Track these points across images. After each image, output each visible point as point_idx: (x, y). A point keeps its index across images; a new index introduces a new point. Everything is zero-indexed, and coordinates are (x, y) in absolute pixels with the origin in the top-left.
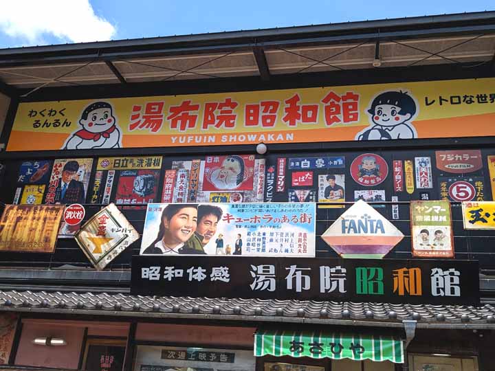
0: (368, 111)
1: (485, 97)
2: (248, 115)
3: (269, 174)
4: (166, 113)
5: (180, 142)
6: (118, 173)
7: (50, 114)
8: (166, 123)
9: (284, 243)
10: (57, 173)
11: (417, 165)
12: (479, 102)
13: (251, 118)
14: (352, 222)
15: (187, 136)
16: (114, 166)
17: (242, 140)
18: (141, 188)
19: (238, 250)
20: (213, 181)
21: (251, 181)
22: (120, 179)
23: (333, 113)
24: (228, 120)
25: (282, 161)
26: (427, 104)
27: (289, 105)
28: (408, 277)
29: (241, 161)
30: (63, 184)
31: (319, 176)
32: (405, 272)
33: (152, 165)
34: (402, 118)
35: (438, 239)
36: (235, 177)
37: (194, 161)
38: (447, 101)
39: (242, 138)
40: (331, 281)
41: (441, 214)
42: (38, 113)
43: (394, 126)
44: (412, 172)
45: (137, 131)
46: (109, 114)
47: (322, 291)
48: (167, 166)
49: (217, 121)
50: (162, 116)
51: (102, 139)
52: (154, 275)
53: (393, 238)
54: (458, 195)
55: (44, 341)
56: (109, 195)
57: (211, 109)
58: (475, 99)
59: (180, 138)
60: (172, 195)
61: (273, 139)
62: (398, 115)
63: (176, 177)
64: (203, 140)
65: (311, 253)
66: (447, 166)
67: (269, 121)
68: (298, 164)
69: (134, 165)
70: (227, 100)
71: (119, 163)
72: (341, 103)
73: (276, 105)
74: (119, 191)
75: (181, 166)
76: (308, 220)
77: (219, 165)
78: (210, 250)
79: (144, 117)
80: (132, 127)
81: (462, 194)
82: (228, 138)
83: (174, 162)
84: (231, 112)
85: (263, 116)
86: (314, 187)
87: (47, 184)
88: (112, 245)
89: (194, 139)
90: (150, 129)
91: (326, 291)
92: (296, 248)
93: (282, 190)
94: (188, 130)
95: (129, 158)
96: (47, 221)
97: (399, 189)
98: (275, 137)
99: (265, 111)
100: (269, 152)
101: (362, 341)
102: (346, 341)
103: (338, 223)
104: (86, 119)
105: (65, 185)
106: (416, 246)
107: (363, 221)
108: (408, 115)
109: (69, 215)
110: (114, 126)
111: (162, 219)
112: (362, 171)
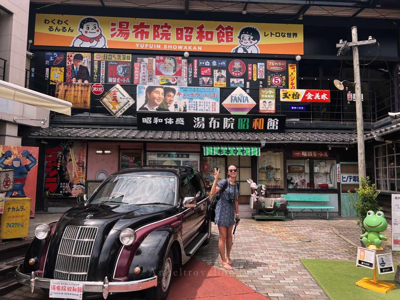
0: (238, 37)
1: (291, 34)
2: (177, 34)
3: (189, 68)
4: (131, 29)
5: (141, 47)
6: (107, 63)
7: (58, 23)
8: (132, 35)
9: (206, 107)
10: (70, 61)
11: (258, 67)
12: (288, 37)
13: (179, 36)
14: (235, 97)
15: (145, 44)
16: (104, 59)
17: (175, 48)
18: (122, 72)
19: (185, 110)
20: (161, 70)
21: (180, 71)
22: (109, 66)
23: (221, 37)
24: (167, 36)
25: (196, 61)
26: (265, 36)
27: (198, 30)
28: (259, 122)
29: (175, 60)
30: (75, 67)
31: (214, 70)
32: (258, 120)
34: (254, 42)
35: (270, 105)
36: (172, 69)
37: (150, 58)
38: (274, 35)
39: (175, 47)
40: (228, 124)
41: (272, 94)
42: (50, 22)
43: (250, 46)
44: (256, 70)
45: (115, 38)
46: (97, 26)
47: (224, 128)
48: (134, 60)
50: (129, 30)
51: (95, 42)
52: (148, 121)
53: (252, 105)
55: (101, 152)
56: (104, 75)
57: (156, 28)
58: (286, 35)
59: (141, 45)
60: (139, 77)
61: (191, 49)
62: (251, 41)
63: (140, 67)
64: (154, 46)
65: (217, 111)
66: (271, 68)
67: (188, 38)
68: (203, 63)
69: (115, 58)
70: (165, 23)
71: (107, 57)
72: (225, 31)
73: (192, 29)
74: (109, 73)
75: (142, 61)
76: (216, 96)
77: (163, 61)
78: (172, 109)
79: (118, 30)
80: (112, 36)
81: (277, 82)
82: (168, 47)
83: (138, 58)
84: (168, 31)
85: (185, 35)
86: (212, 76)
87: (65, 67)
88: (122, 106)
89: (149, 45)
90: (123, 38)
91: (226, 128)
92: (211, 109)
93: (196, 77)
94: (145, 40)
95: (112, 54)
96: (83, 92)
97: (250, 78)
98: (192, 48)
99: (186, 32)
100: (190, 56)
101: (245, 149)
102: (239, 149)
103: (229, 98)
104: (83, 28)
105: (77, 68)
106: (261, 108)
107: (240, 97)
108: (256, 41)
109: (95, 89)
110: (101, 34)
111: (146, 93)
112: (234, 68)
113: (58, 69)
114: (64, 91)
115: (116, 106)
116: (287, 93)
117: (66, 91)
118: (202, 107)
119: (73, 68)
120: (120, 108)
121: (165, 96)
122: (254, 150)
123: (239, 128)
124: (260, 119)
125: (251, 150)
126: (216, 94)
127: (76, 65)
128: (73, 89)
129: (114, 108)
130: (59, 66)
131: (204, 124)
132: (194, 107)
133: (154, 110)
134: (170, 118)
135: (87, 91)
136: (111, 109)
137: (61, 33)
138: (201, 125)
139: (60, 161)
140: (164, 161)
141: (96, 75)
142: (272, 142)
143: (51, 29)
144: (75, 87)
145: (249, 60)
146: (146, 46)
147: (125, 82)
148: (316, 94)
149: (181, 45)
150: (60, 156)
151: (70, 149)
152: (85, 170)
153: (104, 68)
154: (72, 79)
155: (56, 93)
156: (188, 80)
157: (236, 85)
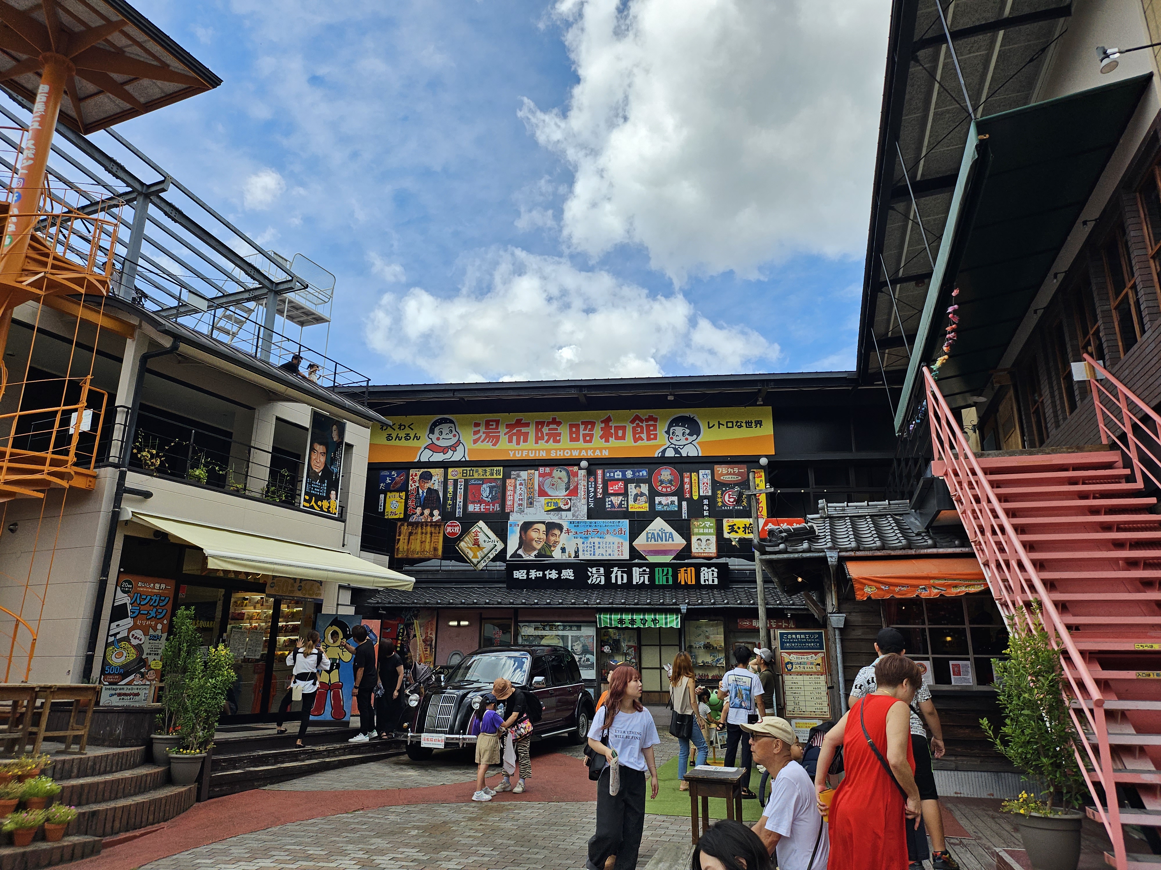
0: (665, 432)
1: (751, 422)
2: (571, 433)
3: (590, 483)
4: (503, 430)
5: (517, 455)
6: (466, 481)
7: (400, 428)
8: (504, 439)
9: (608, 549)
10: (414, 482)
11: (701, 477)
12: (746, 427)
13: (574, 436)
14: (653, 533)
15: (522, 450)
16: (463, 476)
17: (567, 455)
18: (488, 495)
19: (577, 556)
20: (546, 488)
21: (576, 488)
22: (469, 487)
23: (638, 433)
24: (555, 437)
25: (600, 472)
26: (709, 428)
27: (603, 425)
28: (687, 574)
29: (567, 472)
30: (420, 491)
33: (495, 475)
34: (691, 438)
35: (708, 545)
36: (563, 486)
37: (529, 471)
38: (724, 425)
39: (567, 453)
40: (640, 577)
41: (710, 527)
42: (389, 427)
43: (684, 445)
44: (697, 482)
45: (480, 445)
47: (634, 583)
48: (507, 476)
49: (546, 438)
50: (499, 432)
51: (450, 452)
52: (522, 575)
53: (679, 544)
54: (728, 501)
56: (462, 500)
57: (540, 426)
58: (744, 424)
59: (517, 452)
60: (514, 500)
61: (592, 454)
62: (687, 436)
63: (516, 485)
64: (535, 453)
65: (626, 556)
66: (722, 478)
67: (588, 438)
68: (612, 474)
69: (479, 474)
71: (466, 473)
73: (593, 424)
74: (470, 497)
75: (519, 476)
76: (623, 533)
77: (550, 474)
78: (557, 555)
79: (484, 433)
80: (475, 442)
81: (732, 500)
82: (556, 453)
83: (513, 473)
84: (557, 429)
85: (583, 434)
86: (626, 494)
87: (407, 491)
88: (486, 552)
89: (528, 453)
90: (490, 444)
91: (637, 583)
92: (616, 553)
93: (601, 496)
94: (522, 445)
95: (475, 469)
96: (433, 535)
97: (688, 496)
98: (594, 452)
99: (585, 429)
100: (590, 465)
101: (657, 617)
102: (649, 617)
103: (644, 533)
104: (433, 434)
105: (423, 493)
106: (694, 550)
107: (660, 533)
108: (695, 436)
109: (449, 529)
110: (459, 440)
111: (520, 533)
112: (661, 481)
113: (397, 494)
114: (407, 534)
115: (478, 553)
116: (735, 525)
117: (410, 534)
118: (601, 551)
119: (418, 493)
120: (483, 555)
121: (547, 535)
122: (671, 619)
123: (657, 583)
124: (689, 569)
125: (666, 618)
126: (623, 530)
127: (422, 488)
128: (420, 530)
129: (475, 556)
130: (399, 491)
131: (603, 578)
132: (591, 551)
133: (531, 556)
134: (554, 570)
135: (439, 533)
136: (471, 557)
137: (403, 443)
138: (599, 579)
139: (400, 638)
140: (542, 637)
141: (450, 502)
142: (696, 607)
143: (389, 438)
145: (683, 466)
146: (525, 453)
147: (493, 509)
149: (577, 449)
150: (401, 631)
151: (415, 621)
152: (433, 650)
153: (462, 490)
154: (416, 509)
155: (398, 537)
156: (588, 502)
157: (665, 508)
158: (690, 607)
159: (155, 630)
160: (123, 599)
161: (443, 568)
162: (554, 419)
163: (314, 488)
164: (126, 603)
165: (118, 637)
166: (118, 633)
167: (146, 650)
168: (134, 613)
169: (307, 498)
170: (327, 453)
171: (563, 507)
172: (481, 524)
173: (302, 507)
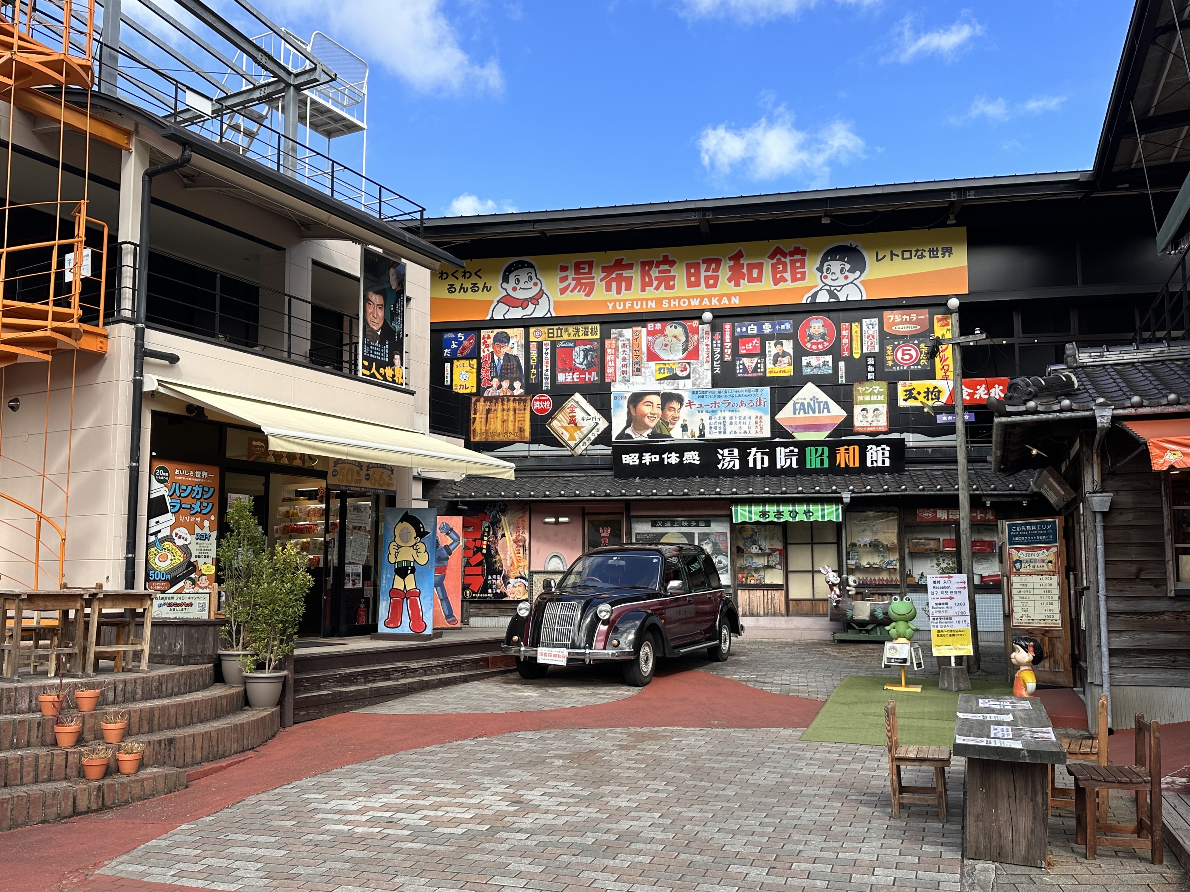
0: (817, 269)
1: (937, 250)
2: (689, 275)
3: (714, 342)
4: (598, 275)
5: (618, 308)
6: (554, 344)
7: (464, 276)
8: (600, 286)
9: (742, 425)
10: (487, 346)
11: (865, 328)
12: (930, 257)
13: (693, 279)
14: (803, 404)
15: (625, 301)
16: (549, 337)
17: (684, 305)
18: (582, 360)
19: (702, 435)
20: (657, 350)
21: (697, 349)
22: (557, 351)
23: (780, 272)
24: (668, 282)
25: (728, 327)
26: (878, 260)
27: (732, 263)
28: (849, 453)
29: (685, 328)
30: (496, 358)
33: (590, 334)
34: (852, 277)
35: (876, 416)
36: (680, 346)
37: (635, 329)
38: (898, 256)
39: (684, 302)
40: (786, 459)
41: (879, 393)
42: (450, 275)
43: (843, 286)
44: (859, 334)
45: (569, 296)
46: (534, 276)
47: (778, 467)
48: (605, 336)
49: (655, 283)
50: (593, 278)
51: (531, 307)
52: (633, 460)
53: (837, 417)
54: (902, 359)
55: (553, 520)
56: (549, 368)
57: (647, 268)
58: (926, 254)
59: (618, 304)
60: (615, 367)
61: (717, 303)
62: (847, 274)
63: (617, 347)
64: (642, 305)
65: (766, 433)
66: (894, 328)
67: (711, 282)
68: (744, 329)
69: (569, 334)
70: (664, 256)
71: (553, 333)
73: (718, 262)
74: (559, 364)
75: (621, 335)
76: (763, 404)
77: (662, 332)
78: (677, 435)
79: (573, 279)
80: (563, 291)
81: (907, 357)
82: (670, 303)
83: (613, 331)
84: (669, 271)
85: (705, 276)
86: (762, 354)
87: (479, 358)
88: (585, 433)
89: (633, 304)
90: (582, 294)
91: (782, 467)
92: (753, 430)
93: (729, 359)
94: (625, 294)
95: (563, 327)
96: (517, 412)
97: (846, 354)
98: (720, 301)
99: (707, 270)
100: (714, 317)
101: (812, 508)
102: (800, 508)
103: (790, 405)
104: (508, 282)
105: (499, 359)
106: (857, 423)
107: (812, 403)
108: (858, 273)
109: (537, 405)
110: (541, 290)
111: (628, 407)
112: (810, 335)
113: (466, 362)
114: (485, 412)
115: (575, 434)
116: (914, 389)
117: (488, 411)
118: (735, 428)
119: (493, 361)
120: (582, 436)
121: (663, 410)
122: (830, 510)
123: (808, 466)
124: (851, 448)
125: (823, 510)
126: (763, 400)
127: (498, 353)
128: (500, 407)
129: (572, 438)
130: (468, 358)
131: (737, 462)
132: (720, 428)
133: (644, 436)
134: (673, 453)
135: (525, 409)
136: (566, 439)
137: (470, 296)
138: (732, 464)
139: (486, 538)
140: (663, 535)
141: (534, 371)
142: (863, 495)
143: (451, 289)
144: (503, 404)
145: (841, 314)
146: (628, 305)
147: (589, 379)
148: (978, 387)
149: (696, 297)
150: (487, 530)
151: (502, 518)
152: (527, 552)
153: (549, 355)
154: (491, 381)
155: (473, 416)
156: (713, 367)
157: (815, 370)
158: (854, 495)
159: (202, 528)
160: (160, 490)
161: (532, 453)
162: (666, 258)
163: (374, 351)
164: (164, 495)
165: (160, 536)
166: (159, 531)
167: (194, 553)
168: (174, 506)
169: (366, 363)
170: (385, 306)
171: (681, 374)
172: (578, 397)
173: (360, 375)
